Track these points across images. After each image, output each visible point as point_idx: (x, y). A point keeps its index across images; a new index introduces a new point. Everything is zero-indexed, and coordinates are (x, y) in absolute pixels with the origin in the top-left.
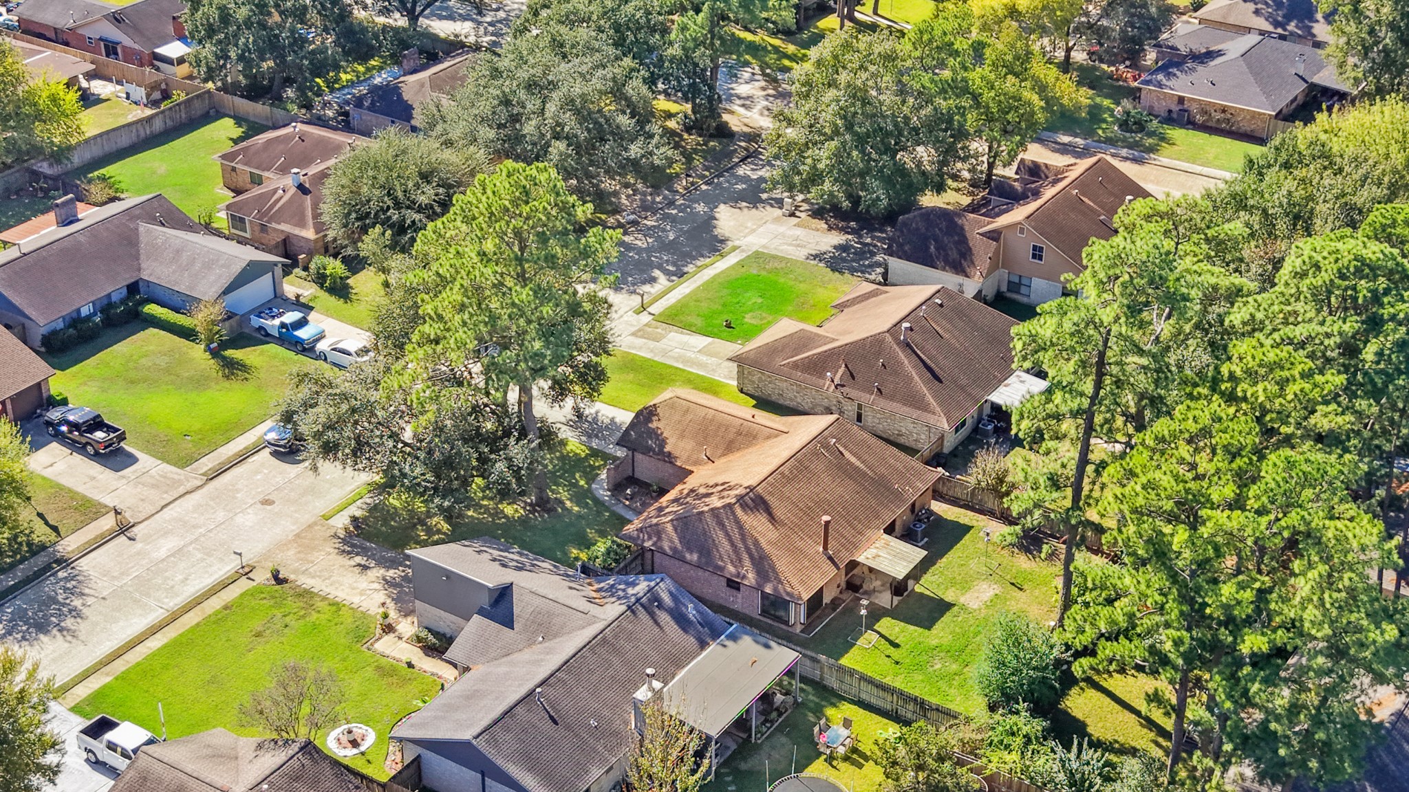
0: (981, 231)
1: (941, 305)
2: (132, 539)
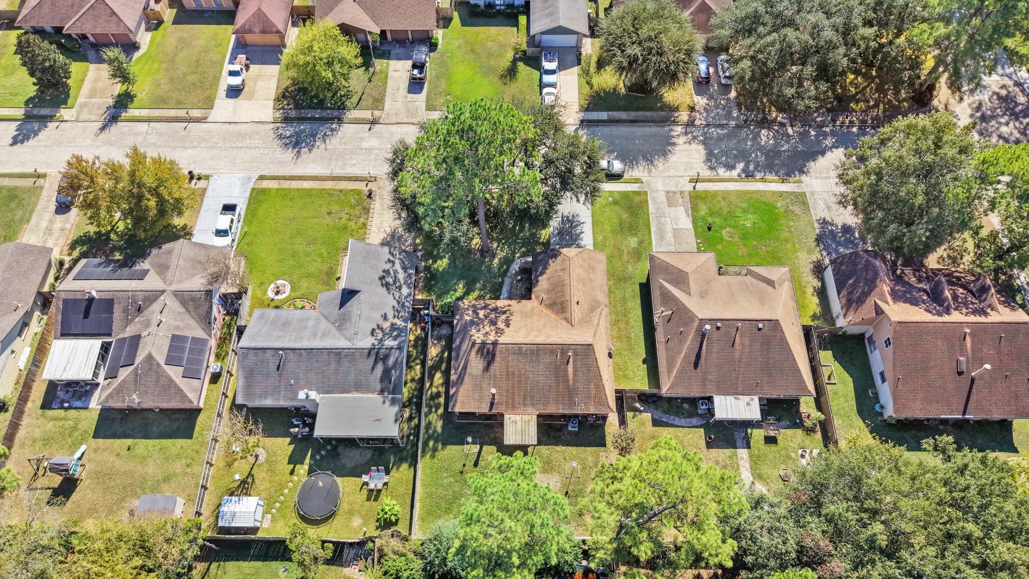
0: (877, 301)
1: (760, 329)
2: (370, 129)
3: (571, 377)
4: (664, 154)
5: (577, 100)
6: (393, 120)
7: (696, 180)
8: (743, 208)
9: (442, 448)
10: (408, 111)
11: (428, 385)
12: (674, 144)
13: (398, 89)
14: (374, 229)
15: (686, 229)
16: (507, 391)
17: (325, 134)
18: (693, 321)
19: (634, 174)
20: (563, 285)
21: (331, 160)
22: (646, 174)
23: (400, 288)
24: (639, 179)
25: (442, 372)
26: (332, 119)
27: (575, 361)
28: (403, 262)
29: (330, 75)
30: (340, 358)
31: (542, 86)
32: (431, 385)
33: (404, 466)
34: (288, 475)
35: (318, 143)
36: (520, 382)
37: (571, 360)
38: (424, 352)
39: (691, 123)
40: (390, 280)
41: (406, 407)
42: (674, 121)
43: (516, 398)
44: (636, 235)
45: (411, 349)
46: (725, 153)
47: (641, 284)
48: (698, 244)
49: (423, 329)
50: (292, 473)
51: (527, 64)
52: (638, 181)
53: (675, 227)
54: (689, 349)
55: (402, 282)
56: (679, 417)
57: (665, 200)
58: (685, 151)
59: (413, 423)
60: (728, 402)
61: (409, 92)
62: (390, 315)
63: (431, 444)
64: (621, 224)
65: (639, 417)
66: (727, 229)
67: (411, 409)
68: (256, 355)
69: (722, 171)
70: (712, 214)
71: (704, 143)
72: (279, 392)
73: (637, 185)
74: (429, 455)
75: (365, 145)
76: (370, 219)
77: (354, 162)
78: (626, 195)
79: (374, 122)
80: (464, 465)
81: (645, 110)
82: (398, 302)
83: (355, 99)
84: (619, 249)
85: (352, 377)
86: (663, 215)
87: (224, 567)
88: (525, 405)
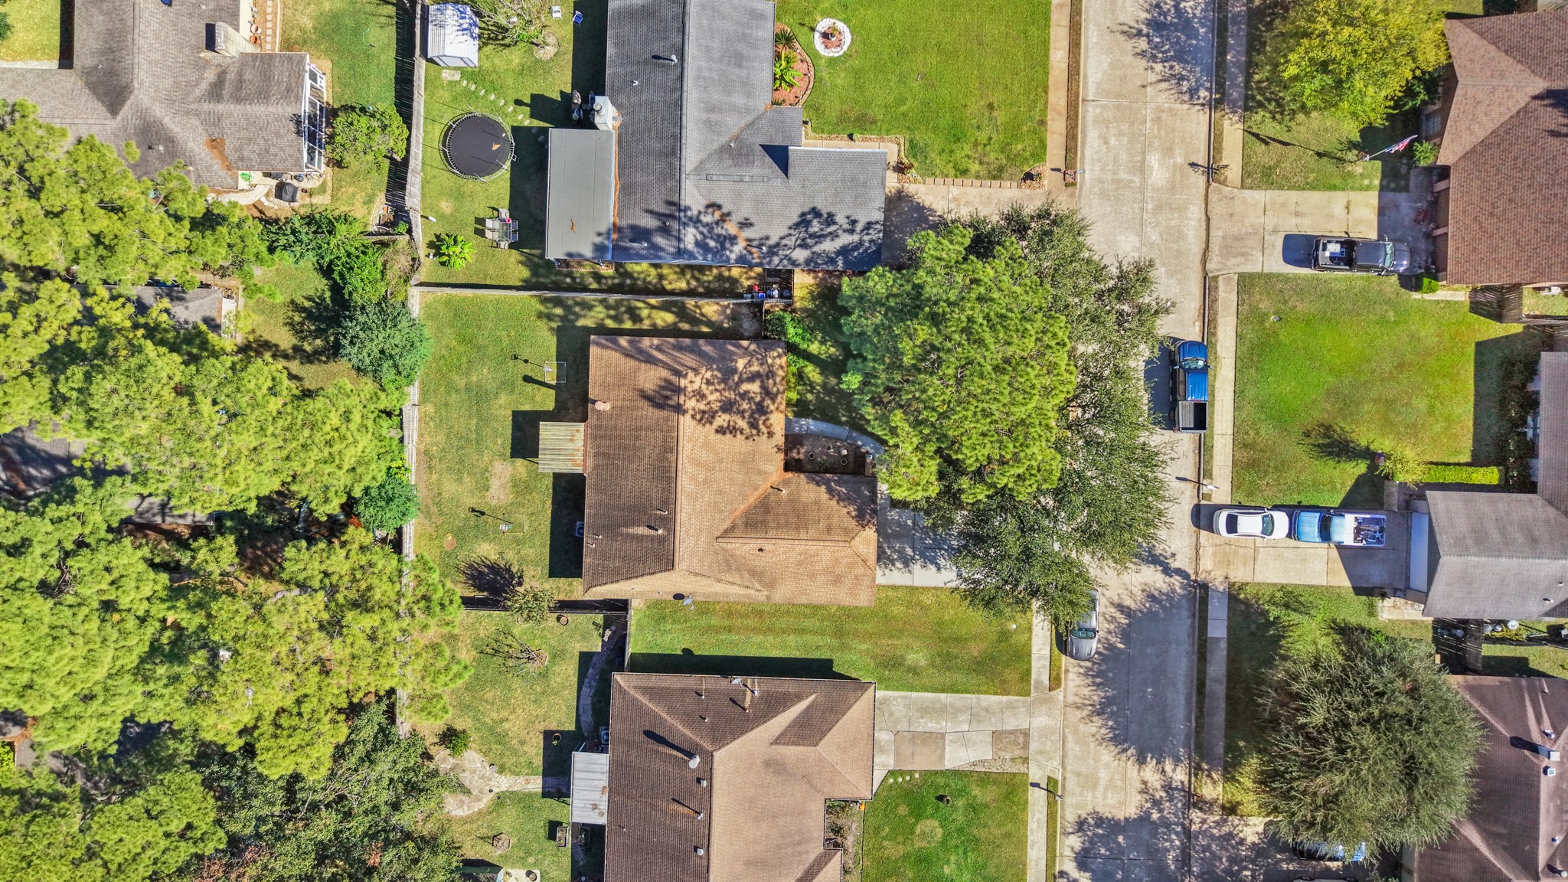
1: (696, 849)
2: (1193, 165)
3: (631, 531)
4: (1119, 739)
5: (1259, 579)
6: (1216, 209)
7: (1052, 789)
8: (984, 866)
9: (552, 329)
10: (1238, 238)
11: (653, 301)
12: (1141, 761)
13: (1297, 214)
14: (955, 191)
15: (942, 756)
16: (615, 428)
17: (1182, 78)
18: (714, 741)
19: (1071, 676)
20: (798, 528)
21: (1119, 96)
22: (1071, 699)
23: (804, 245)
24: (1059, 685)
25: (675, 324)
26: (1220, 86)
27: (652, 538)
28: (856, 248)
29: (1292, 70)
30: (667, 156)
31: (1293, 511)
32: (653, 307)
33: (525, 273)
34: (515, 97)
35: (1159, 67)
36: (626, 448)
37: (653, 532)
38: (710, 293)
39: (1193, 800)
40: (816, 226)
41: (617, 270)
42: (1198, 768)
43: (606, 442)
44: (933, 665)
45: (715, 271)
46: (1117, 854)
47: (830, 662)
48: (911, 773)
49: (750, 289)
50: (518, 102)
51: (1360, 482)
52: (1055, 682)
53: (947, 737)
54: (671, 728)
55: (817, 249)
56: (595, 695)
57: (1009, 728)
58: (1124, 779)
59: (591, 280)
60: (598, 776)
61: (1288, 238)
62: (748, 233)
63: (559, 311)
64: (957, 639)
65: (596, 633)
66: (939, 832)
67: (613, 278)
68: (674, 18)
69: (1075, 842)
70: (973, 808)
71: (1143, 819)
72: (622, 65)
73: (1045, 679)
74: (541, 308)
75: (1154, 159)
76: (977, 182)
77: (1113, 141)
78: (1022, 655)
79: (1212, 171)
80: (526, 361)
81: (1228, 713)
82: (778, 245)
83: (1270, 128)
84: (901, 631)
85: (640, 178)
86: (975, 718)
87: (388, 25)
88: (596, 455)
